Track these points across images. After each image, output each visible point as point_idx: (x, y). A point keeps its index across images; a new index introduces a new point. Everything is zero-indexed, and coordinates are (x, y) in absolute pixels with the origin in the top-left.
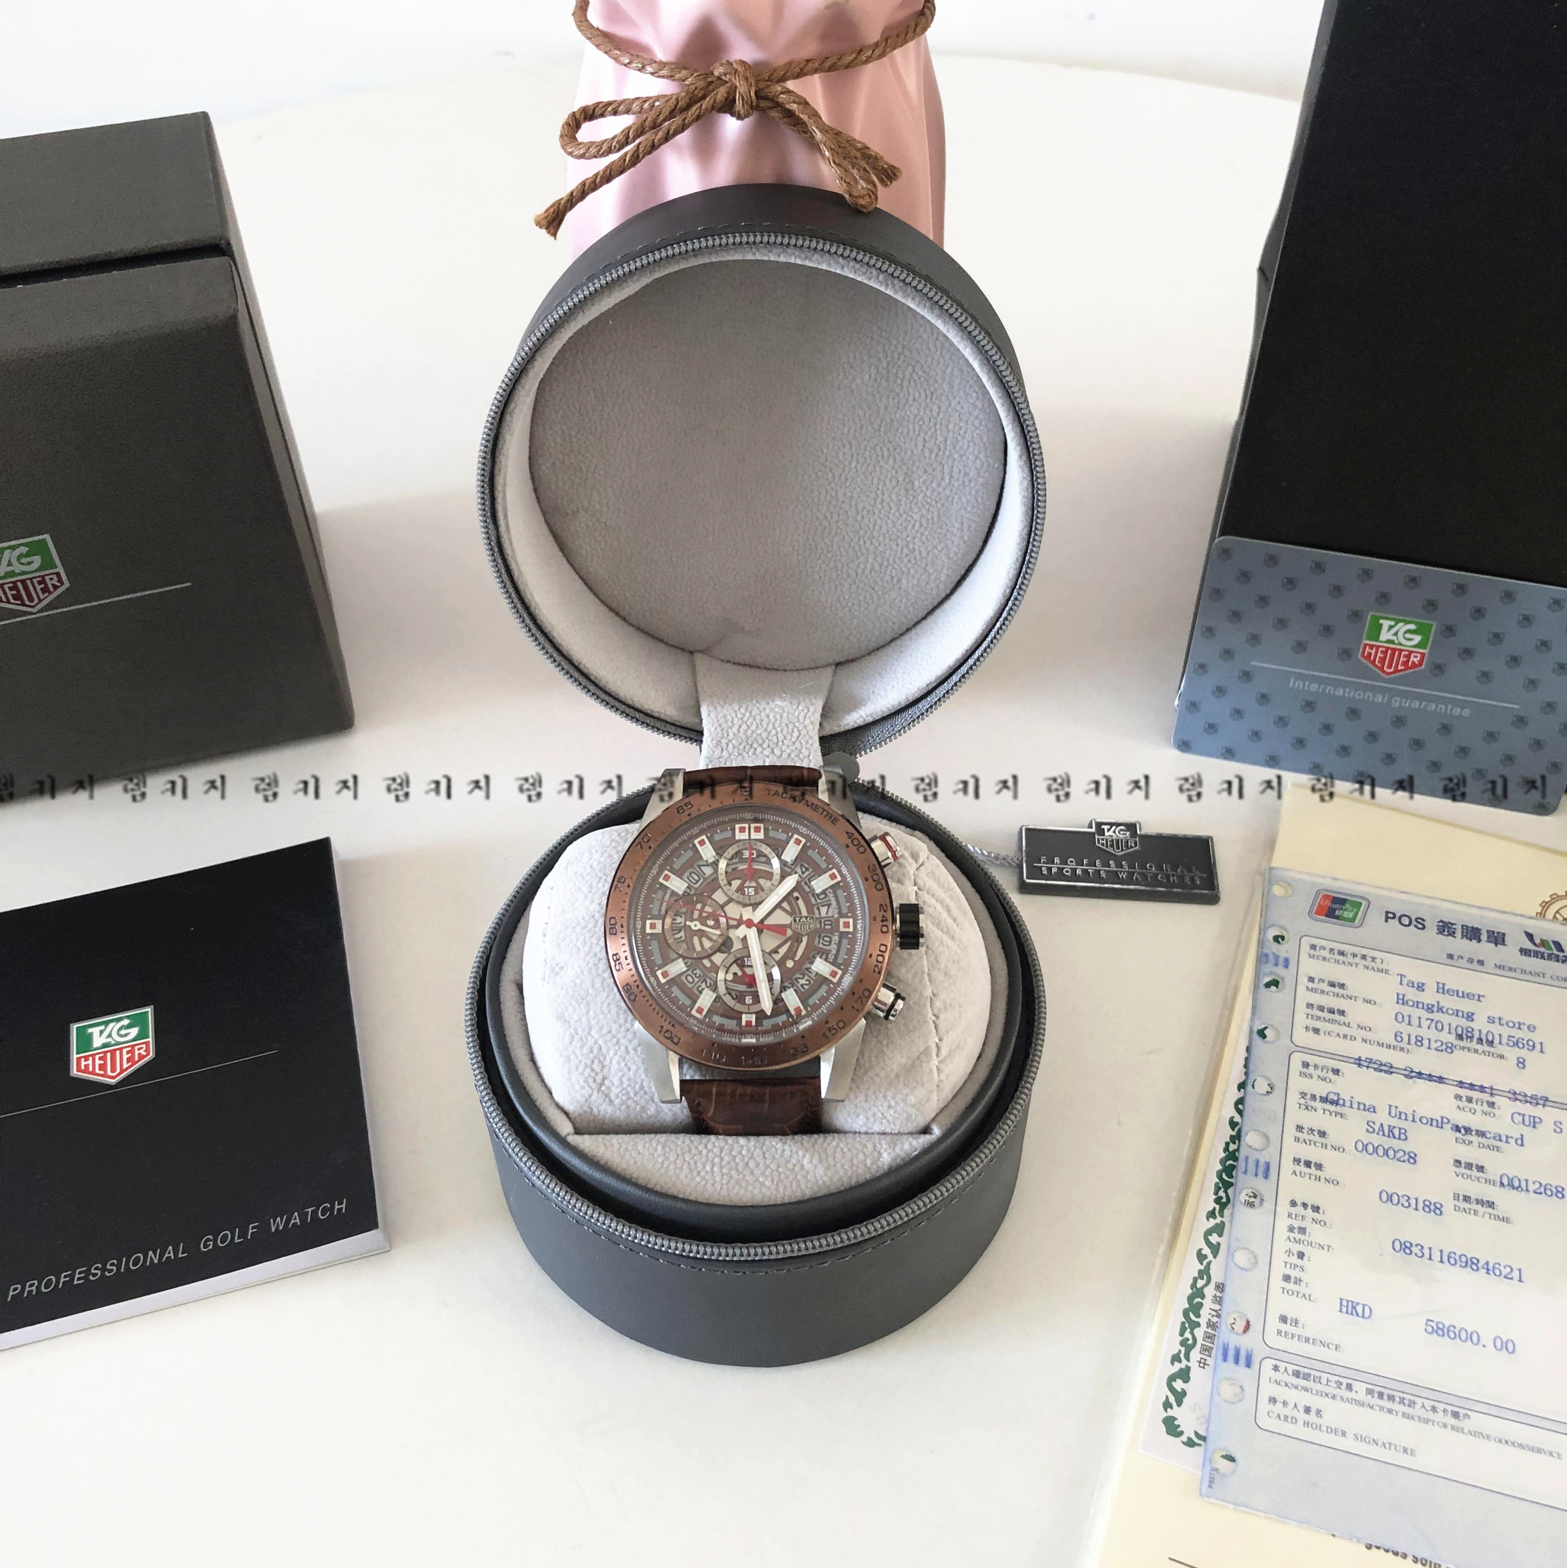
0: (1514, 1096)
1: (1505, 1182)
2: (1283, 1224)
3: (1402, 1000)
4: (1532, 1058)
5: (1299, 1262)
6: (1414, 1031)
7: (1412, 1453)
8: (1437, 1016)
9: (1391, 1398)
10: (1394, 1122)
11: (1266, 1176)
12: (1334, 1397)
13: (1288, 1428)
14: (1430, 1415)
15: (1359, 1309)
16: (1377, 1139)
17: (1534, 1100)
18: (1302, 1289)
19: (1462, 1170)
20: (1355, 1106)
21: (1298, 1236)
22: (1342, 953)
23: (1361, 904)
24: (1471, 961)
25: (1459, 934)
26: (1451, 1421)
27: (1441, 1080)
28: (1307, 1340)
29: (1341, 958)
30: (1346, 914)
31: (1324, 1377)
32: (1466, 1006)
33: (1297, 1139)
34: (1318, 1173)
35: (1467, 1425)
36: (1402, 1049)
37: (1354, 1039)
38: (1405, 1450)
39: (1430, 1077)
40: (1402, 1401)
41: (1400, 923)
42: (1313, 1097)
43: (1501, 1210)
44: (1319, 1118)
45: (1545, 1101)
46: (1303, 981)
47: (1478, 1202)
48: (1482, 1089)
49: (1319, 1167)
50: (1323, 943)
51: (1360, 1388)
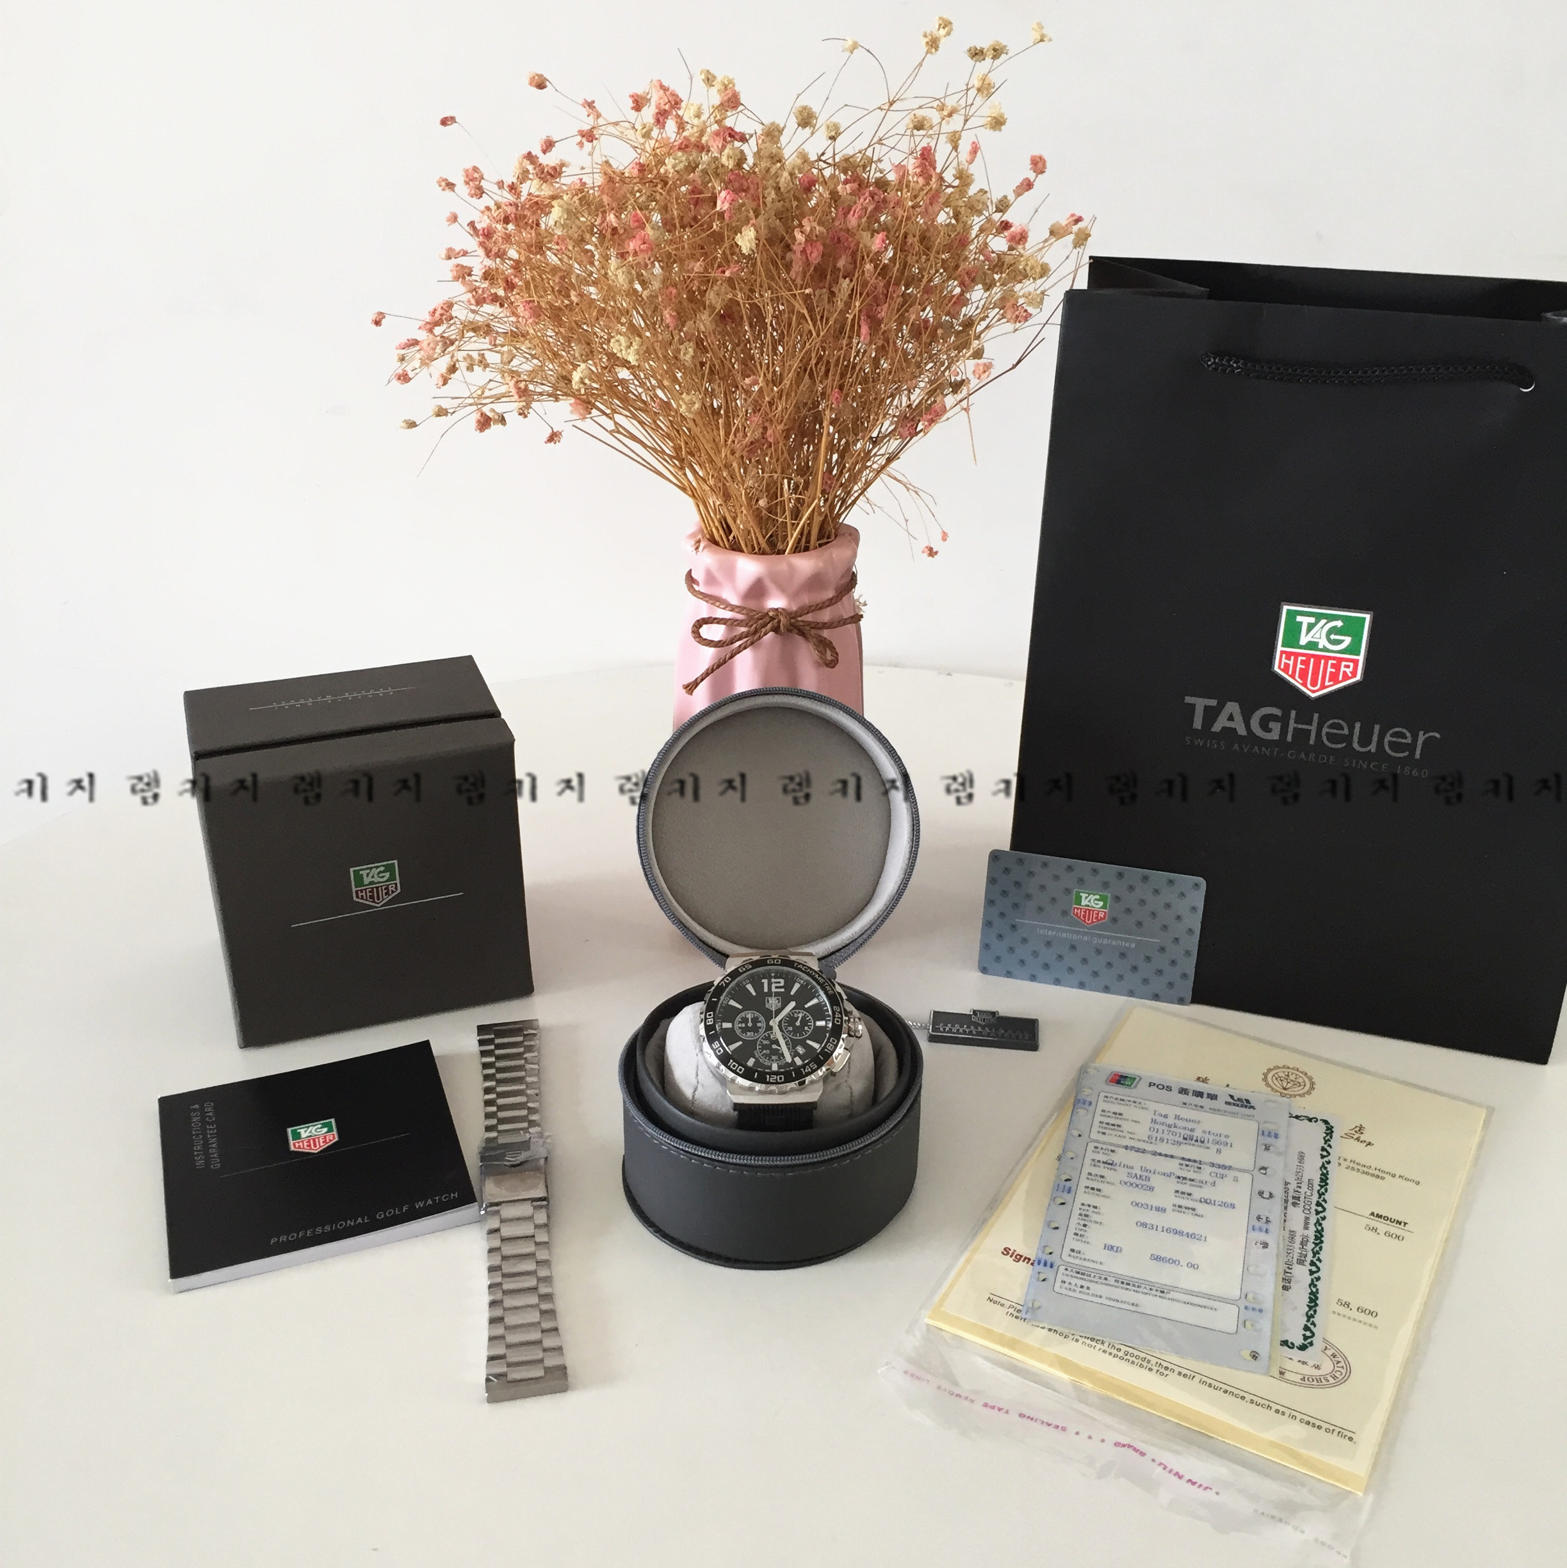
0: (1213, 1165)
1: (1202, 1200)
2: (1076, 1212)
3: (1154, 1121)
4: (1226, 1151)
5: (1084, 1228)
6: (1159, 1135)
7: (1137, 1305)
8: (1173, 1129)
9: (1128, 1284)
10: (1145, 1174)
11: (1069, 1191)
12: (1096, 1282)
13: (1071, 1293)
14: (1148, 1291)
15: (1115, 1249)
16: (1134, 1180)
17: (1224, 1167)
18: (1084, 1239)
19: (1179, 1194)
20: (1122, 1165)
21: (1084, 1218)
22: (1123, 1100)
23: (1135, 1079)
24: (1196, 1106)
25: (1191, 1094)
26: (1159, 1293)
27: (1172, 1157)
28: (1085, 1259)
29: (1122, 1102)
30: (1127, 1083)
31: (1093, 1275)
32: (1190, 1125)
33: (1088, 1178)
34: (1098, 1193)
35: (1168, 1296)
36: (1151, 1143)
37: (1124, 1137)
38: (1133, 1304)
39: (1166, 1156)
40: (1134, 1285)
41: (1157, 1086)
42: (1099, 1161)
43: (1199, 1212)
44: (1101, 1171)
45: (1230, 1168)
46: (1099, 1111)
47: (1186, 1208)
48: (1195, 1161)
49: (1099, 1190)
50: (1110, 1095)
51: (1111, 1281)
